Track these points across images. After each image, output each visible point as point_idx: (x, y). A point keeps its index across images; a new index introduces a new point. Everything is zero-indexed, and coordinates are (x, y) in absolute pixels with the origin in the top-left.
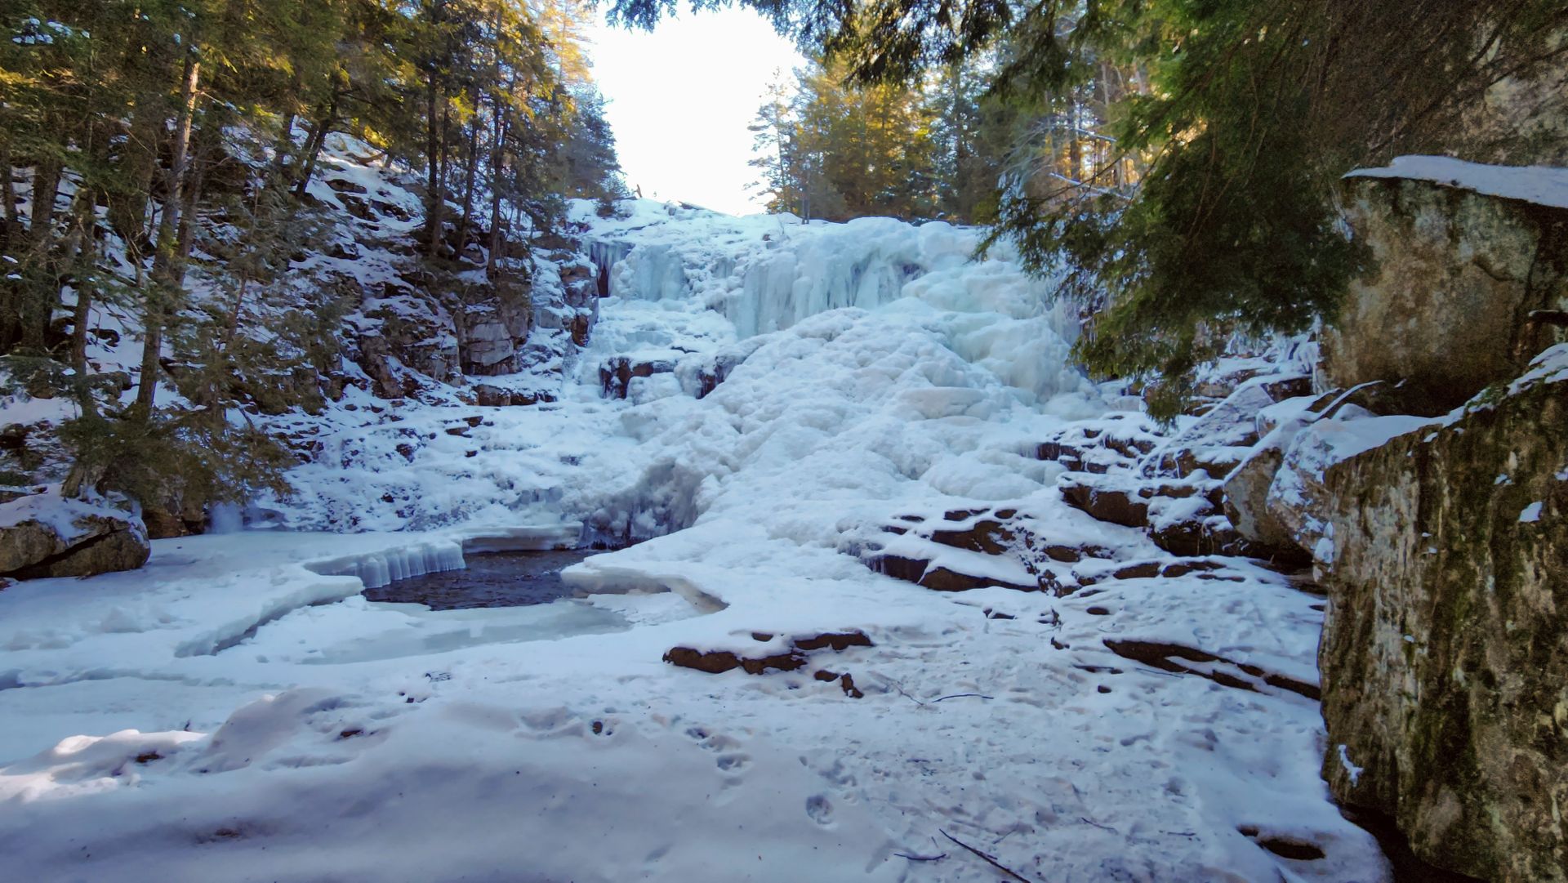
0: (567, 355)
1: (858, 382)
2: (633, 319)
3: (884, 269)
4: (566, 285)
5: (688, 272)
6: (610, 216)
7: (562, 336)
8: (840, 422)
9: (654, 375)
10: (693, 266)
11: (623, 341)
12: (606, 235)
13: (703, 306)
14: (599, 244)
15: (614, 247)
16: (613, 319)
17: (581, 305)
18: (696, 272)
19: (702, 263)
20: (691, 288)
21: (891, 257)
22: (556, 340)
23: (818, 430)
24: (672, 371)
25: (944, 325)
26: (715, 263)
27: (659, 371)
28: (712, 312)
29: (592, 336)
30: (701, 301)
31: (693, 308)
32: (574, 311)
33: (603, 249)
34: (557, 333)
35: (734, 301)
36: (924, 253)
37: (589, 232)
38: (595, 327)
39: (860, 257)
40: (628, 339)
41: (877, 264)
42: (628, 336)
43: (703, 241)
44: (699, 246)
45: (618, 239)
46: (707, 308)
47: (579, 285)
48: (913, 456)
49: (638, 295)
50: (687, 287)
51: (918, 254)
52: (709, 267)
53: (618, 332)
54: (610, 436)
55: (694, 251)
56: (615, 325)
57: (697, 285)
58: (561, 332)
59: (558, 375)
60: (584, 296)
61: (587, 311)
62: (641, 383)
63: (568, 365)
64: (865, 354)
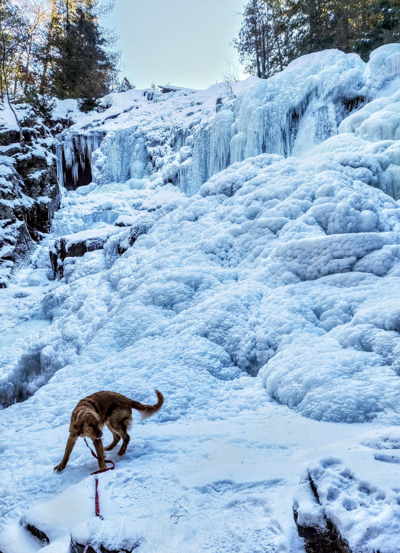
0: (19, 242)
1: (237, 241)
2: (92, 202)
3: (324, 109)
4: (24, 177)
5: (150, 149)
6: (90, 110)
7: (14, 225)
8: (190, 297)
9: (87, 254)
10: (156, 143)
11: (80, 223)
12: (85, 128)
13: (161, 180)
14: (79, 136)
15: (92, 137)
16: (74, 204)
17: (41, 194)
18: (157, 148)
19: (162, 139)
20: (154, 165)
21: (330, 93)
22: (8, 229)
23: (159, 309)
24: (101, 248)
25: (372, 159)
26: (173, 136)
27: (91, 249)
28: (169, 185)
29: (54, 222)
30: (159, 176)
31: (152, 184)
32: (32, 201)
33: (83, 141)
34: (9, 223)
35: (184, 171)
36: (368, 82)
37: (72, 127)
38: (56, 213)
39: (296, 101)
40: (85, 221)
41: (316, 104)
42: (85, 218)
43: (166, 118)
44: (160, 123)
45: (96, 129)
46: (165, 182)
47: (36, 175)
48: (254, 340)
49: (111, 179)
50: (150, 164)
51: (360, 85)
52: (168, 142)
53: (76, 216)
54: (27, 320)
55: (155, 129)
56: (74, 209)
57: (158, 160)
58: (14, 221)
59: (10, 263)
60: (42, 185)
61: (46, 199)
62: (73, 263)
63: (22, 253)
64: (256, 205)
